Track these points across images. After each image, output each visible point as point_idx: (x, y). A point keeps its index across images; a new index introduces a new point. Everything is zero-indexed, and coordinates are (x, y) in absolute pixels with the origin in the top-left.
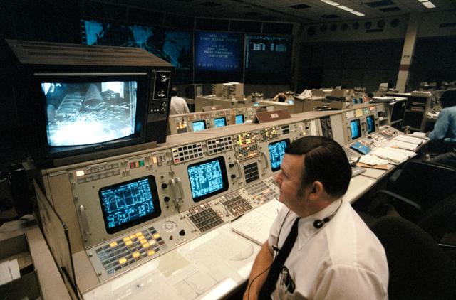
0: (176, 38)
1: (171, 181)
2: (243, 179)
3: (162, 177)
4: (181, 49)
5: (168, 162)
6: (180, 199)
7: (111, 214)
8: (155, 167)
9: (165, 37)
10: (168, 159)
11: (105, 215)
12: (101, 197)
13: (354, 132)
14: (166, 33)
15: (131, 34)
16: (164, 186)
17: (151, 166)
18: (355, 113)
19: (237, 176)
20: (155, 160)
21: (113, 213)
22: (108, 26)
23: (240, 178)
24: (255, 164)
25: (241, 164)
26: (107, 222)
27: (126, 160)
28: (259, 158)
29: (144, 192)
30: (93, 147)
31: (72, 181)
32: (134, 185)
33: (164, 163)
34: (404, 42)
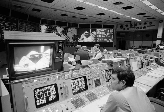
0: (71, 31)
1: (64, 86)
2: (94, 85)
3: (60, 84)
4: (73, 34)
5: (63, 78)
6: (67, 94)
7: (38, 100)
8: (57, 80)
9: (68, 30)
10: (63, 77)
11: (36, 100)
12: (34, 92)
13: (140, 66)
14: (68, 29)
15: (56, 29)
16: (61, 88)
17: (56, 80)
18: (140, 58)
19: (92, 84)
20: (57, 77)
21: (39, 99)
22: (49, 27)
23: (93, 85)
24: (99, 79)
25: (93, 79)
26: (36, 103)
27: (45, 77)
28: (101, 77)
29: (53, 90)
30: (32, 72)
31: (23, 85)
32: (49, 87)
33: (61, 79)
34: (158, 30)
